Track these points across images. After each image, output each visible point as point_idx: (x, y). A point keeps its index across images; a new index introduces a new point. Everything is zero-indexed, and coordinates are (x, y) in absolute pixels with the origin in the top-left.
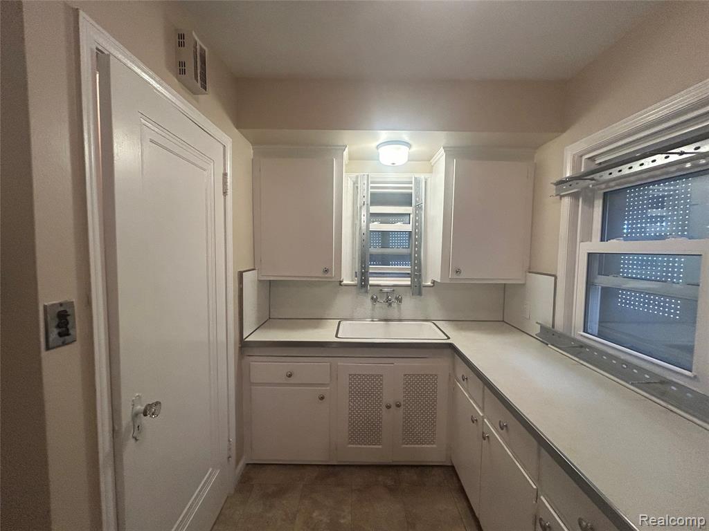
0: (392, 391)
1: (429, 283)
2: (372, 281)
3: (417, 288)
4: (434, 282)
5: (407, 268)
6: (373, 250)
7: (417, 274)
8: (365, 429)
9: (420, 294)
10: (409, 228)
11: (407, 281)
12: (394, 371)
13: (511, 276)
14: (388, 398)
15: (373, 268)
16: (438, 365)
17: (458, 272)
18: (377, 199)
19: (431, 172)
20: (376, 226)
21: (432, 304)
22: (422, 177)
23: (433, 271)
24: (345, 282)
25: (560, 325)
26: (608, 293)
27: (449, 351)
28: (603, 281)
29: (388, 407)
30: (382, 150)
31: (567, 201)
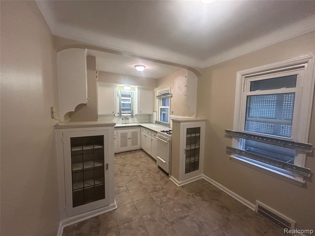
0: (129, 135)
1: (135, 115)
2: (122, 115)
3: (132, 116)
4: (136, 115)
5: (130, 112)
6: (122, 108)
7: (132, 113)
8: (124, 144)
9: (133, 117)
10: (130, 103)
11: (130, 115)
12: (129, 132)
13: (150, 113)
14: (128, 137)
15: (122, 112)
16: (138, 130)
17: (141, 112)
18: (123, 96)
19: (134, 91)
20: (122, 102)
21: (135, 119)
22: (133, 91)
23: (136, 112)
24: (116, 115)
25: (157, 121)
26: (164, 114)
27: (139, 127)
28: (163, 112)
29: (129, 139)
30: (125, 87)
31: (158, 99)
